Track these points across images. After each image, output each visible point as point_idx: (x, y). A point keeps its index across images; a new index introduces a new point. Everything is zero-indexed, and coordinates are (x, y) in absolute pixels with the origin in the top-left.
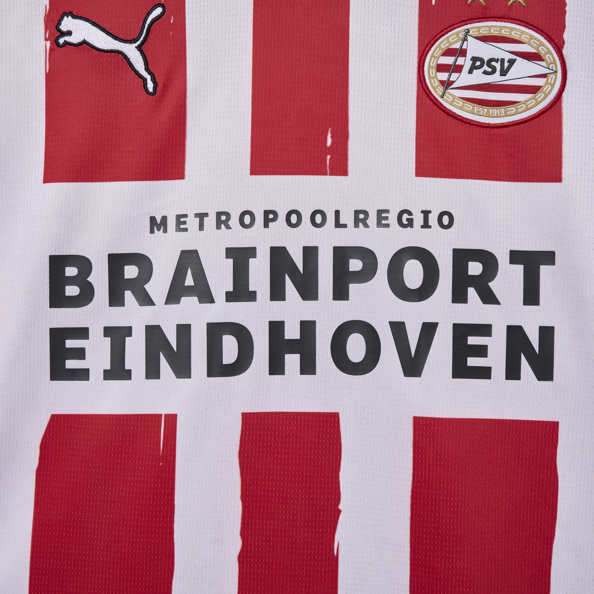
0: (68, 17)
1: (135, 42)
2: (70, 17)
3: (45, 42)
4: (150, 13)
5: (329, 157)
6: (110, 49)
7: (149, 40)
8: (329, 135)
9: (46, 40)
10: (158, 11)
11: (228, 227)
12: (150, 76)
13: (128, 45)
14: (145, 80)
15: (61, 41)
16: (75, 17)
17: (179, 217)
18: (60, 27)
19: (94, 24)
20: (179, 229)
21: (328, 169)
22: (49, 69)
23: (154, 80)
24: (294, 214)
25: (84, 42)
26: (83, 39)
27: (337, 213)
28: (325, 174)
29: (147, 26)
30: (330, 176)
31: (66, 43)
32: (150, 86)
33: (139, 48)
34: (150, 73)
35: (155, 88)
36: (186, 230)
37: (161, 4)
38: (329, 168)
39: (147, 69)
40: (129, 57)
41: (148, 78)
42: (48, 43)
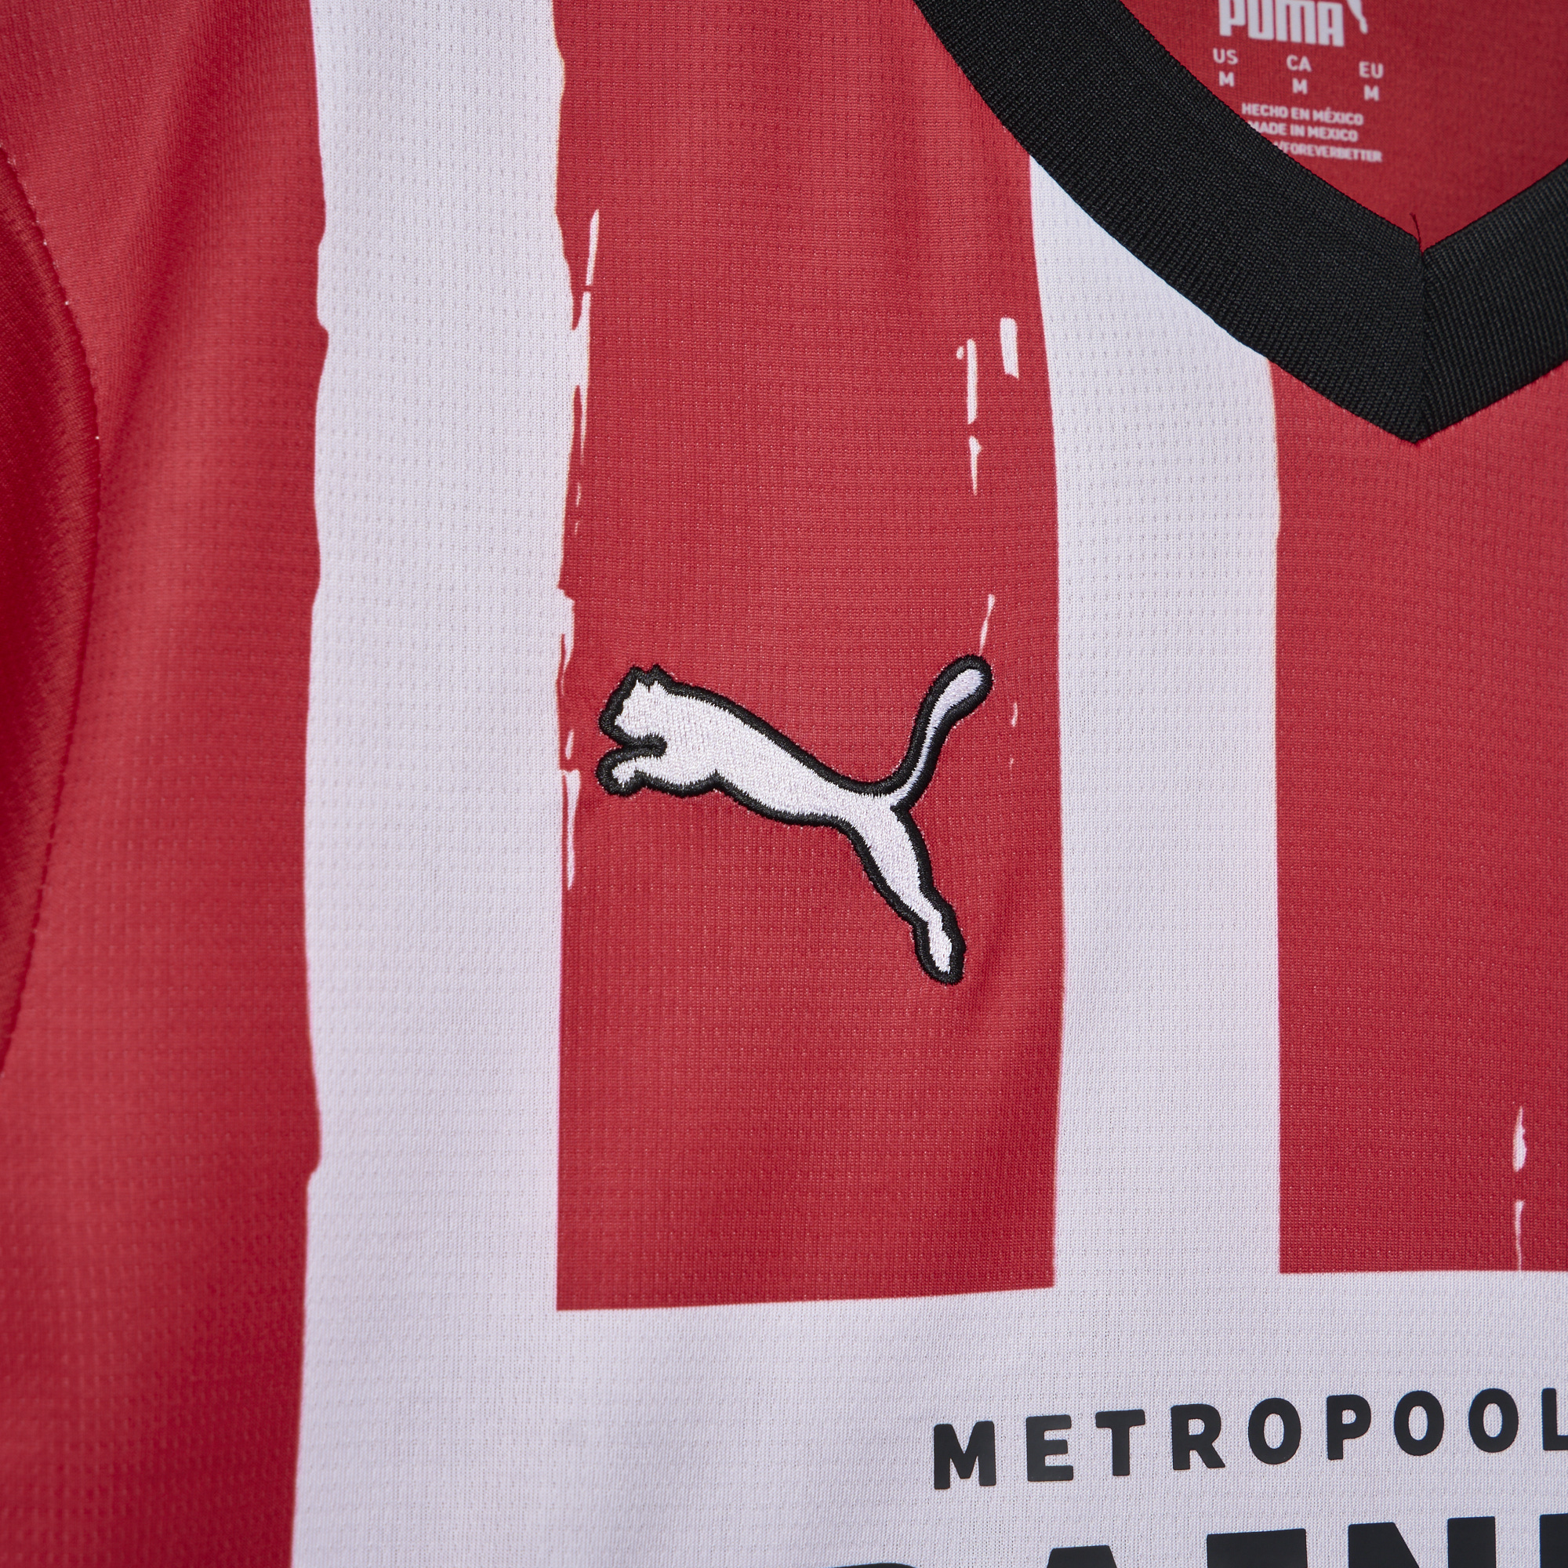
0: (649, 685)
1: (889, 791)
2: (657, 688)
3: (560, 773)
4: (937, 688)
5: (1519, 1206)
6: (807, 811)
7: (935, 783)
8: (1520, 1131)
9: (566, 765)
10: (968, 682)
11: (1213, 1461)
12: (938, 914)
13: (868, 799)
14: (920, 928)
15: (624, 773)
16: (675, 687)
17: (1036, 1426)
18: (619, 721)
19: (750, 718)
20: (1038, 1471)
21: (1518, 1248)
22: (576, 877)
23: (951, 926)
24: (1417, 1407)
25: (716, 784)
26: (712, 771)
27: (1549, 1398)
28: (1508, 1264)
29: (930, 732)
30: (1524, 1272)
31: (642, 781)
32: (941, 949)
33: (902, 811)
34: (939, 903)
35: (957, 958)
36: (1066, 1474)
37: (974, 658)
38: (1522, 1243)
39: (928, 887)
40: (868, 843)
41: (934, 919)
42: (574, 778)
